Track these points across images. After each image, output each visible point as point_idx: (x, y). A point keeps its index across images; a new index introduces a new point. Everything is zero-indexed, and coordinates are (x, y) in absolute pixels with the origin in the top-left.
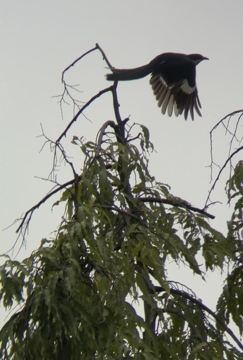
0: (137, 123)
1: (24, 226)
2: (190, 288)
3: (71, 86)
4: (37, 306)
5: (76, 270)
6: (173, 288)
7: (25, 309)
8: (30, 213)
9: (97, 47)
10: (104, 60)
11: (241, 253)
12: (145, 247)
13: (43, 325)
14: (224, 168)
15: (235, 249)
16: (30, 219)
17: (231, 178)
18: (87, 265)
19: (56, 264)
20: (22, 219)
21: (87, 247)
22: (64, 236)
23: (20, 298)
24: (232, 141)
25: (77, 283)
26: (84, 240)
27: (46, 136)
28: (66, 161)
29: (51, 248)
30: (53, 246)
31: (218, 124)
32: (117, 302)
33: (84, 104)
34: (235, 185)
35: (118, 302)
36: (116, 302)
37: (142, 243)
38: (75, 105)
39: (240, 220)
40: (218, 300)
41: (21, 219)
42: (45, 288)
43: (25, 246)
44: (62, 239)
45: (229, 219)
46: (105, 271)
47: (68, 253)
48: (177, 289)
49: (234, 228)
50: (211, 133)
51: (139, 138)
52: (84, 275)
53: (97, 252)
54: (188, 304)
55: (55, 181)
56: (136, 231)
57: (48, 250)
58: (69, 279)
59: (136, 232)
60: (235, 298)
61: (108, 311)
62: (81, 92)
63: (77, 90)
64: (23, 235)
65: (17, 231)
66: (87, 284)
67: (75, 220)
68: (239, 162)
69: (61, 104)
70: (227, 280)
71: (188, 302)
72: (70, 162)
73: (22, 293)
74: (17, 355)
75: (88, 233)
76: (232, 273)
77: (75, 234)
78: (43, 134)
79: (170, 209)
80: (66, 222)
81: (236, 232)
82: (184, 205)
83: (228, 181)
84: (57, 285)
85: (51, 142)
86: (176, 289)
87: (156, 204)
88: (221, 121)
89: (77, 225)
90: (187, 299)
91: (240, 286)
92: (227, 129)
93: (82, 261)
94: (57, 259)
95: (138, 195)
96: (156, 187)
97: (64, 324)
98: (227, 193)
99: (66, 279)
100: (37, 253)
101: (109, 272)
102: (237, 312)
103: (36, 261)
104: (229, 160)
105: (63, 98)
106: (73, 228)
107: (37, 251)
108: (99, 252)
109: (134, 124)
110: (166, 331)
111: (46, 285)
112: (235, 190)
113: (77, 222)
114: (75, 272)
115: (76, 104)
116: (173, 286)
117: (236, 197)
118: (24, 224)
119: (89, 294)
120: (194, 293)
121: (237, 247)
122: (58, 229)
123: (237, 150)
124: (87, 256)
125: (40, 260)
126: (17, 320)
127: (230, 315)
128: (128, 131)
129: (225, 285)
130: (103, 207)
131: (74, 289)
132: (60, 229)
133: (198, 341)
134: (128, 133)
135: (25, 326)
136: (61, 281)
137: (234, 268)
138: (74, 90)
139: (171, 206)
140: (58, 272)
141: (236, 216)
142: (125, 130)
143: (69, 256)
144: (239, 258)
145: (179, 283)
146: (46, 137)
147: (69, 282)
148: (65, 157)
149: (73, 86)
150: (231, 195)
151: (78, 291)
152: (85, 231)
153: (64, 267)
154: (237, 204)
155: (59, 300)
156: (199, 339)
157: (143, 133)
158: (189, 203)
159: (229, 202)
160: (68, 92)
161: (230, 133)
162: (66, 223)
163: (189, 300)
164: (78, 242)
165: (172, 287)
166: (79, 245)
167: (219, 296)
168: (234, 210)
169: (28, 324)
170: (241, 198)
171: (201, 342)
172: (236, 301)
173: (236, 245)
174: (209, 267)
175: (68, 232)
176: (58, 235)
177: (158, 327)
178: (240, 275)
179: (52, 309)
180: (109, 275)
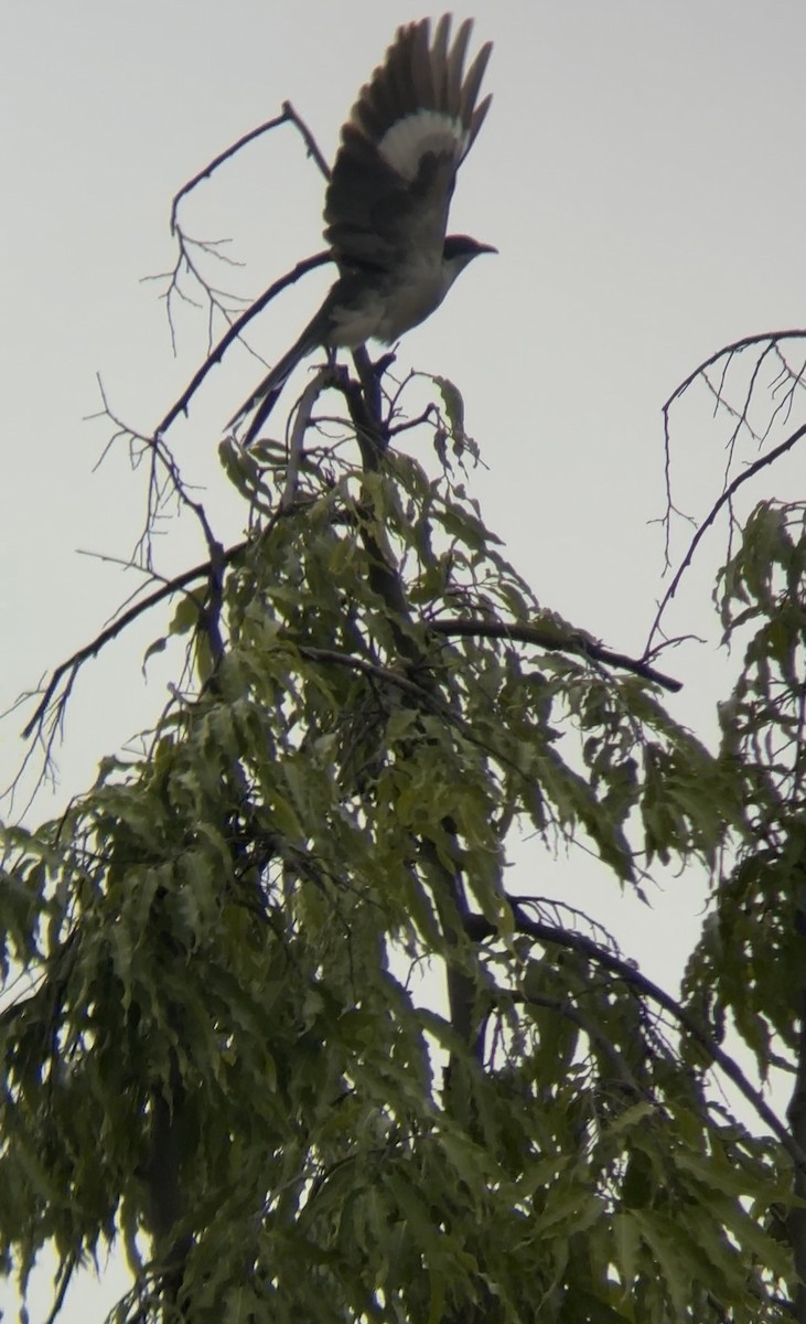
0: (419, 371)
1: (50, 714)
2: (599, 923)
3: (200, 244)
4: (85, 980)
5: (216, 859)
6: (545, 923)
7: (46, 989)
8: (69, 672)
9: (289, 114)
10: (312, 158)
11: (765, 807)
12: (442, 786)
13: (105, 1046)
14: (709, 527)
15: (745, 795)
16: (67, 692)
17: (732, 559)
18: (252, 844)
19: (152, 842)
20: (42, 692)
21: (251, 784)
22: (174, 748)
23: (28, 952)
24: (735, 437)
25: (219, 904)
26: (241, 760)
27: (116, 416)
28: (182, 500)
29: (132, 788)
30: (140, 780)
31: (689, 381)
32: (352, 968)
33: (248, 306)
34: (744, 584)
35: (354, 971)
36: (348, 971)
37: (433, 773)
38: (215, 306)
39: (762, 697)
40: (685, 963)
41: (38, 691)
42: (114, 922)
43: (51, 782)
44: (169, 759)
45: (726, 695)
46: (311, 864)
47: (190, 805)
48: (558, 924)
49: (740, 727)
50: (665, 409)
51: (430, 422)
52: (244, 879)
53: (285, 804)
54: (592, 975)
55: (145, 566)
56: (411, 733)
57: (124, 793)
58: (194, 892)
59: (412, 738)
60: (745, 956)
61: (320, 999)
62: (237, 264)
63: (221, 258)
64: (47, 744)
65: (27, 732)
66: (252, 908)
67: (210, 696)
68: (758, 506)
69: (168, 304)
70: (716, 898)
71: (593, 968)
72: (196, 501)
73: (35, 936)
74: (19, 1145)
75: (257, 739)
76: (734, 872)
77: (211, 743)
78: (104, 410)
79: (535, 660)
80: (182, 701)
81: (746, 739)
82: (581, 644)
83: (722, 571)
84: (152, 910)
85: (131, 436)
86: (552, 926)
87: (482, 641)
88: (700, 370)
89: (218, 712)
90: (592, 961)
91: (760, 918)
92: (718, 397)
93: (234, 831)
94: (152, 822)
95: (426, 610)
96: (488, 586)
97: (176, 1041)
98: (721, 608)
99: (181, 892)
100: (86, 802)
101: (325, 867)
102: (750, 1004)
103: (81, 829)
104: (726, 502)
105: (174, 283)
106: (205, 721)
107: (86, 798)
108: (293, 803)
109: (413, 374)
110: (519, 1063)
111: (117, 912)
112: (746, 600)
113: (220, 700)
114: (213, 866)
115: (216, 302)
116: (544, 915)
117: (749, 622)
118: (49, 705)
119: (258, 939)
120: (612, 938)
121: (751, 788)
122: (154, 724)
123: (750, 466)
124: (253, 813)
125: (94, 827)
126: (18, 1028)
127: (728, 1011)
128: (392, 398)
129: (711, 914)
130: (306, 652)
131: (208, 925)
132: (164, 723)
133: (625, 1097)
134: (392, 404)
135: (47, 1043)
136: (167, 897)
137: (740, 857)
138: (213, 256)
139: (541, 651)
140: (156, 868)
141: (748, 685)
142: (383, 394)
143: (190, 814)
144: (756, 823)
145: (562, 904)
146: (116, 420)
147: (192, 901)
148: (178, 485)
149: (208, 243)
150: (734, 617)
151: (221, 930)
152: (247, 733)
153: (174, 851)
154: (752, 646)
155: (160, 960)
156: (628, 1091)
157: (442, 404)
158: (598, 639)
159: (725, 639)
160: (189, 264)
161: (729, 409)
162: (181, 703)
163: (597, 963)
164: (223, 768)
165: (541, 917)
166: (225, 779)
167: (691, 950)
168: (742, 666)
169: (56, 1041)
170: (766, 625)
171: (636, 1101)
172: (746, 967)
173: (748, 781)
174: (656, 852)
175: (190, 735)
176: (157, 745)
177: (493, 1051)
178: (758, 881)
179: (138, 988)
180: (327, 880)
